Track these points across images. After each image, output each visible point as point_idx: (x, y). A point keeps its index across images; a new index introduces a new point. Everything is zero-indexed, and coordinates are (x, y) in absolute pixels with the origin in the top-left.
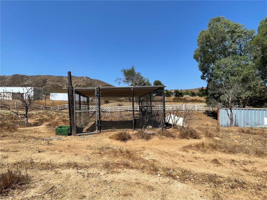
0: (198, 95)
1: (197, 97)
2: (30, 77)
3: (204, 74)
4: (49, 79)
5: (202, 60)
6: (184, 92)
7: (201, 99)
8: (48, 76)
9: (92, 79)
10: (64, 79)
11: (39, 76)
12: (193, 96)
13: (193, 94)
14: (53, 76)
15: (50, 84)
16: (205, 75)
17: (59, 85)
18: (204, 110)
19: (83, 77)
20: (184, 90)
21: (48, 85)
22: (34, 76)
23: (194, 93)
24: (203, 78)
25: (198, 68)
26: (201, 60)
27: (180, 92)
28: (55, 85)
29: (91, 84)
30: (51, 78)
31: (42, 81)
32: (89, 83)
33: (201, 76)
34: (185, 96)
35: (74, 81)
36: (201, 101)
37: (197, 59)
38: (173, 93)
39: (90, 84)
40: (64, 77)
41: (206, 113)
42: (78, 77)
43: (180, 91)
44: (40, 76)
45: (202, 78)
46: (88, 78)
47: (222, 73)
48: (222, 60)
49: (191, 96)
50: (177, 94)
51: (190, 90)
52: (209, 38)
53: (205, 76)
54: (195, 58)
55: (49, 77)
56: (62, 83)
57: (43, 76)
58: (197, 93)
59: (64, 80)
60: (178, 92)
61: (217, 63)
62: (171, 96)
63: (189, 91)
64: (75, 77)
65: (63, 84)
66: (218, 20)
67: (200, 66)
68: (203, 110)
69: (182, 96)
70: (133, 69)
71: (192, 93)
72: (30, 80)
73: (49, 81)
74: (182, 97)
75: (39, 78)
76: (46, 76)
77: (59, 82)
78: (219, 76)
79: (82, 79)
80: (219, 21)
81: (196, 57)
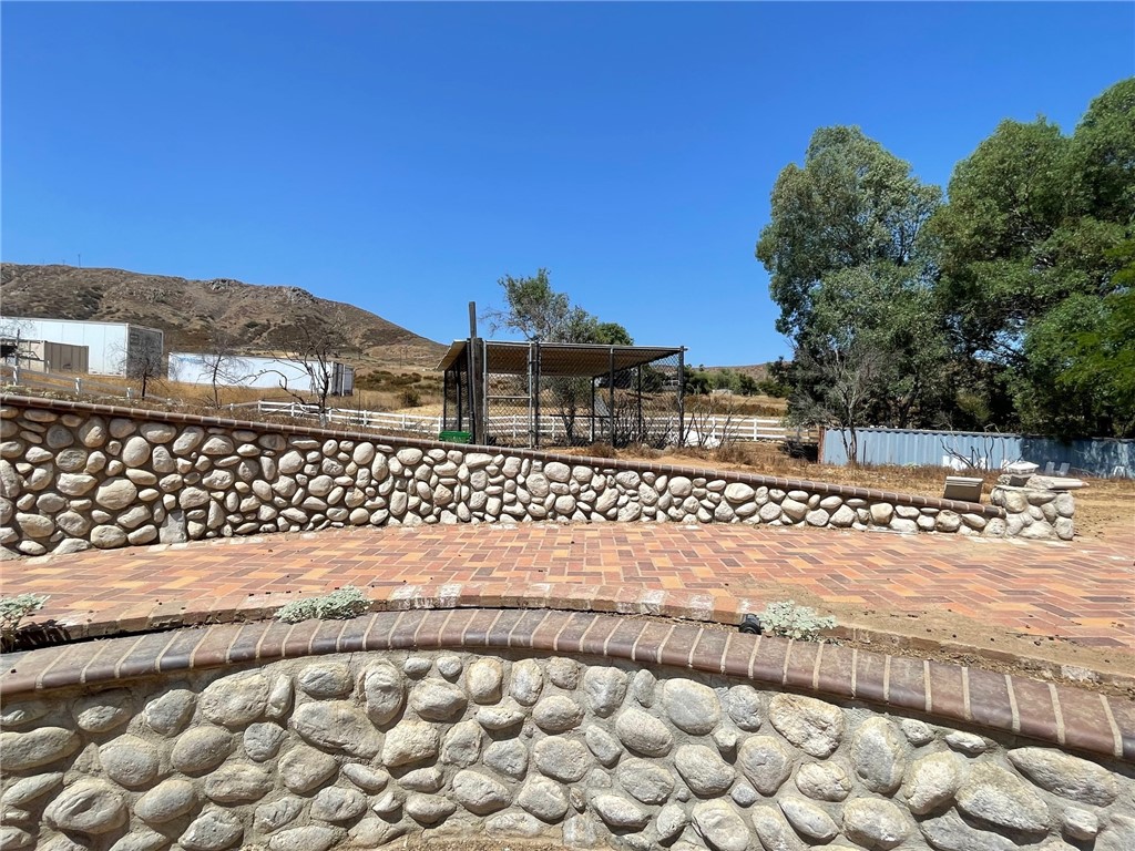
0: (765, 390)
1: (763, 399)
2: (14, 273)
3: (787, 313)
4: (114, 289)
5: (785, 265)
6: (711, 375)
7: (776, 406)
8: (110, 272)
9: (323, 301)
10: (189, 291)
11: (64, 272)
12: (745, 394)
13: (748, 387)
14: (133, 276)
15: (118, 310)
16: (790, 319)
17: (164, 316)
18: (780, 439)
19: (280, 288)
20: (714, 368)
21: (108, 313)
22: (37, 268)
23: (751, 381)
24: (783, 327)
25: (769, 293)
26: (780, 267)
27: (698, 377)
28: (145, 316)
29: (317, 321)
30: (123, 284)
31: (79, 296)
32: (308, 319)
33: (778, 322)
34: (716, 393)
35: (236, 302)
36: (773, 413)
37: (767, 262)
38: (669, 378)
39: (314, 323)
40: (186, 283)
41: (786, 449)
42: (257, 289)
43: (698, 372)
44: (67, 271)
45: (779, 329)
46: (305, 293)
47: (839, 315)
48: (842, 275)
49: (739, 394)
50: (688, 381)
51: (737, 369)
52: (810, 197)
53: (791, 323)
54: (759, 257)
55: (112, 279)
56: (180, 309)
57: (85, 271)
58: (761, 384)
59: (190, 298)
60: (692, 376)
61: (828, 284)
62: (661, 391)
63: (733, 372)
64: (240, 284)
65: (184, 314)
66: (841, 137)
67: (775, 287)
68: (776, 440)
69: (705, 392)
70: (542, 279)
71: (745, 383)
72: (13, 283)
73: (115, 297)
74: (704, 397)
75: (63, 278)
76: (98, 270)
77: (163, 306)
78: (829, 326)
79: (276, 298)
80: (843, 141)
81: (764, 255)
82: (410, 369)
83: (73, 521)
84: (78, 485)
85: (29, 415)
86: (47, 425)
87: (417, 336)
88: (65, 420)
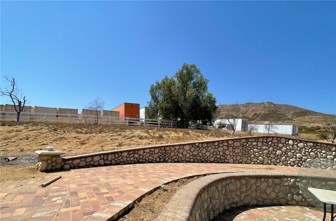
9: (277, 105)
10: (239, 107)
14: (227, 105)
19: (264, 103)
21: (222, 115)
30: (225, 108)
32: (272, 111)
35: (251, 108)
39: (275, 112)
40: (239, 105)
42: (257, 104)
46: (272, 103)
64: (252, 104)
79: (262, 106)
82: (315, 125)
83: (330, 164)
84: (331, 158)
85: (323, 145)
86: (325, 147)
87: (316, 112)
88: (328, 146)
